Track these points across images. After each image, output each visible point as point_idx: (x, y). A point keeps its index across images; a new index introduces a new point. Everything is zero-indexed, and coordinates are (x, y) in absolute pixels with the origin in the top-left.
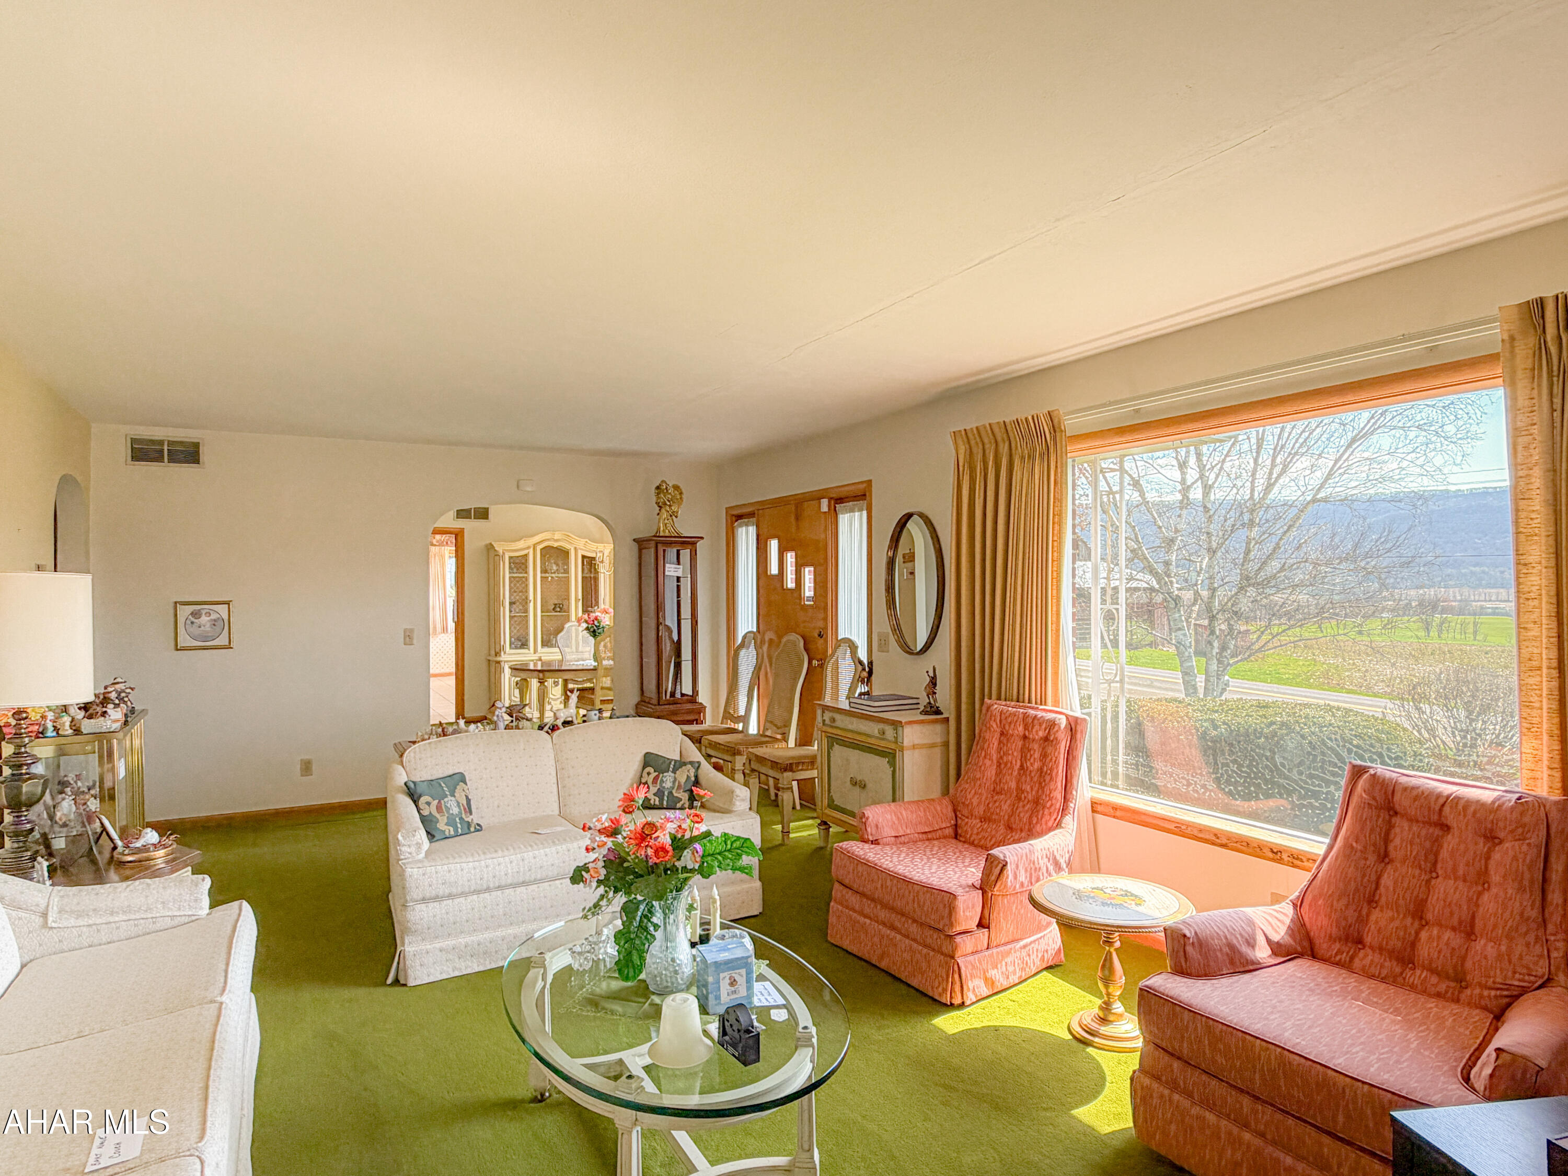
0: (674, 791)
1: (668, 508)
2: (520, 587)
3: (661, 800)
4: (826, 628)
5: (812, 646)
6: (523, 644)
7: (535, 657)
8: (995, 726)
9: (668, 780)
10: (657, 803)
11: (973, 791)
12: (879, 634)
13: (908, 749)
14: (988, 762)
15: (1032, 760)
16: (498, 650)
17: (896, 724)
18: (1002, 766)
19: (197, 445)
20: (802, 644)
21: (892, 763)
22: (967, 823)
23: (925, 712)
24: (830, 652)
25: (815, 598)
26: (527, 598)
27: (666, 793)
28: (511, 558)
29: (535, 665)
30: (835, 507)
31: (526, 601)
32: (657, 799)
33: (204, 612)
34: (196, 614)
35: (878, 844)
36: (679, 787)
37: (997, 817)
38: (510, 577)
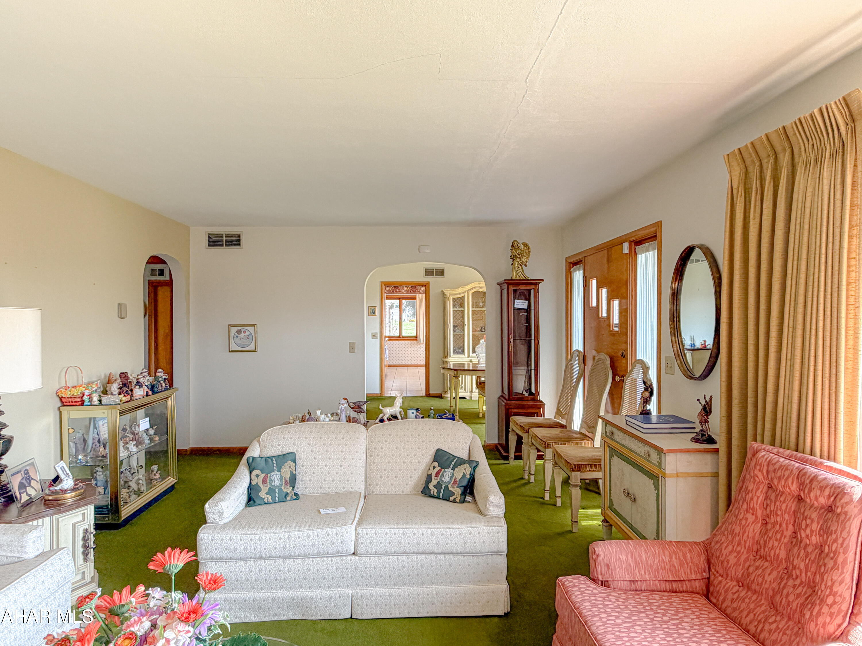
0: (450, 486)
1: (518, 260)
2: (459, 316)
3: (439, 492)
4: (626, 350)
5: (617, 364)
6: (460, 350)
7: (468, 359)
8: (761, 477)
9: (447, 474)
10: (435, 494)
11: (730, 548)
12: (667, 358)
13: (671, 476)
14: (751, 518)
15: (808, 532)
16: (446, 355)
17: (659, 450)
18: (769, 526)
19: (239, 236)
20: (608, 362)
21: (657, 487)
22: (720, 582)
23: (696, 440)
24: (630, 368)
25: (620, 325)
26: (463, 323)
27: (443, 487)
28: (454, 299)
29: (468, 365)
30: (635, 249)
31: (463, 325)
32: (436, 491)
33: (243, 330)
34: (239, 332)
35: (608, 587)
36: (455, 481)
37: (757, 588)
38: (453, 311)
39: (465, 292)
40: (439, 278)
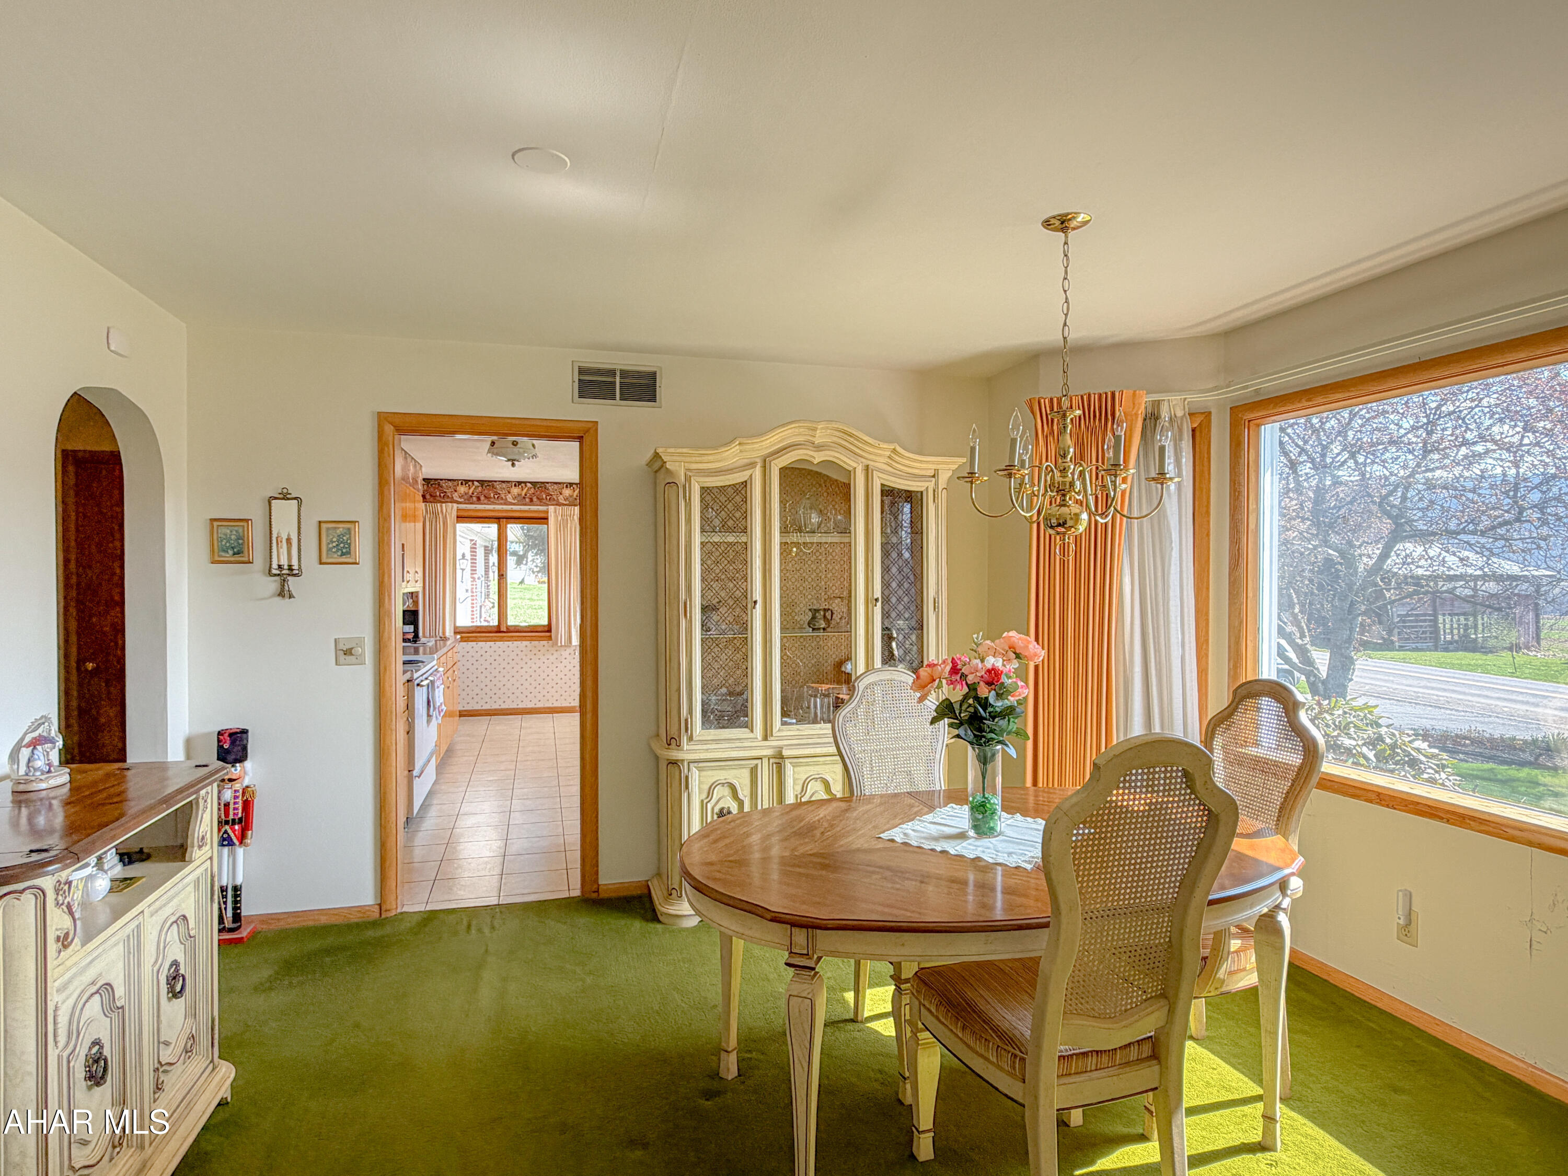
2: (728, 567)
16: (673, 732)
26: (746, 595)
28: (705, 490)
31: (743, 603)
38: (703, 544)
39: (752, 465)
40: (637, 411)
